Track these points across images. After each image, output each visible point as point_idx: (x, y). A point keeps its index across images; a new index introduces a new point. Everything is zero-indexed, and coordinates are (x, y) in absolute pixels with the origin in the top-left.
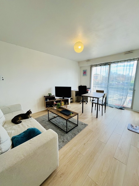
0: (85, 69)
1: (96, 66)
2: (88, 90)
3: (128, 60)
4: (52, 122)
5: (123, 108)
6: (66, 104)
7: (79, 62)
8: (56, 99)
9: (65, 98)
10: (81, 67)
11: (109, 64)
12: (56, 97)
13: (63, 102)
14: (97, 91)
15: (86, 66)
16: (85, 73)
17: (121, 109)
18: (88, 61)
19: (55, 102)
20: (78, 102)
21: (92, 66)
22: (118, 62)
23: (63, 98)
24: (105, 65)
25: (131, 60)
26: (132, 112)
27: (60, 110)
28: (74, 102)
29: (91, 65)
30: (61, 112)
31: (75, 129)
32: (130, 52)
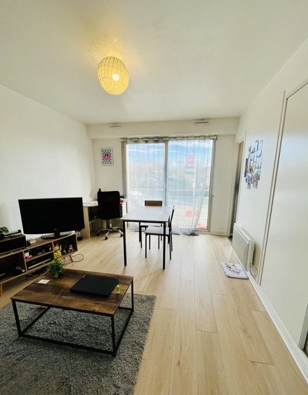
0: (106, 146)
1: (136, 142)
2: (122, 202)
3: (199, 137)
4: (38, 338)
5: (196, 233)
6: (67, 252)
7: (88, 126)
8: (29, 244)
9: (62, 234)
10: (94, 141)
11: (164, 141)
12: (28, 237)
13: (57, 248)
14: (148, 203)
15: (111, 140)
16: (107, 156)
17: (193, 234)
18: (115, 125)
19: (27, 255)
20: (98, 235)
21: (124, 142)
22: (183, 137)
23: (57, 236)
24: (157, 141)
25: (204, 138)
26: (211, 237)
27: (70, 283)
28: (86, 238)
29: (123, 139)
30: (74, 292)
31: (133, 327)
32: (203, 121)
